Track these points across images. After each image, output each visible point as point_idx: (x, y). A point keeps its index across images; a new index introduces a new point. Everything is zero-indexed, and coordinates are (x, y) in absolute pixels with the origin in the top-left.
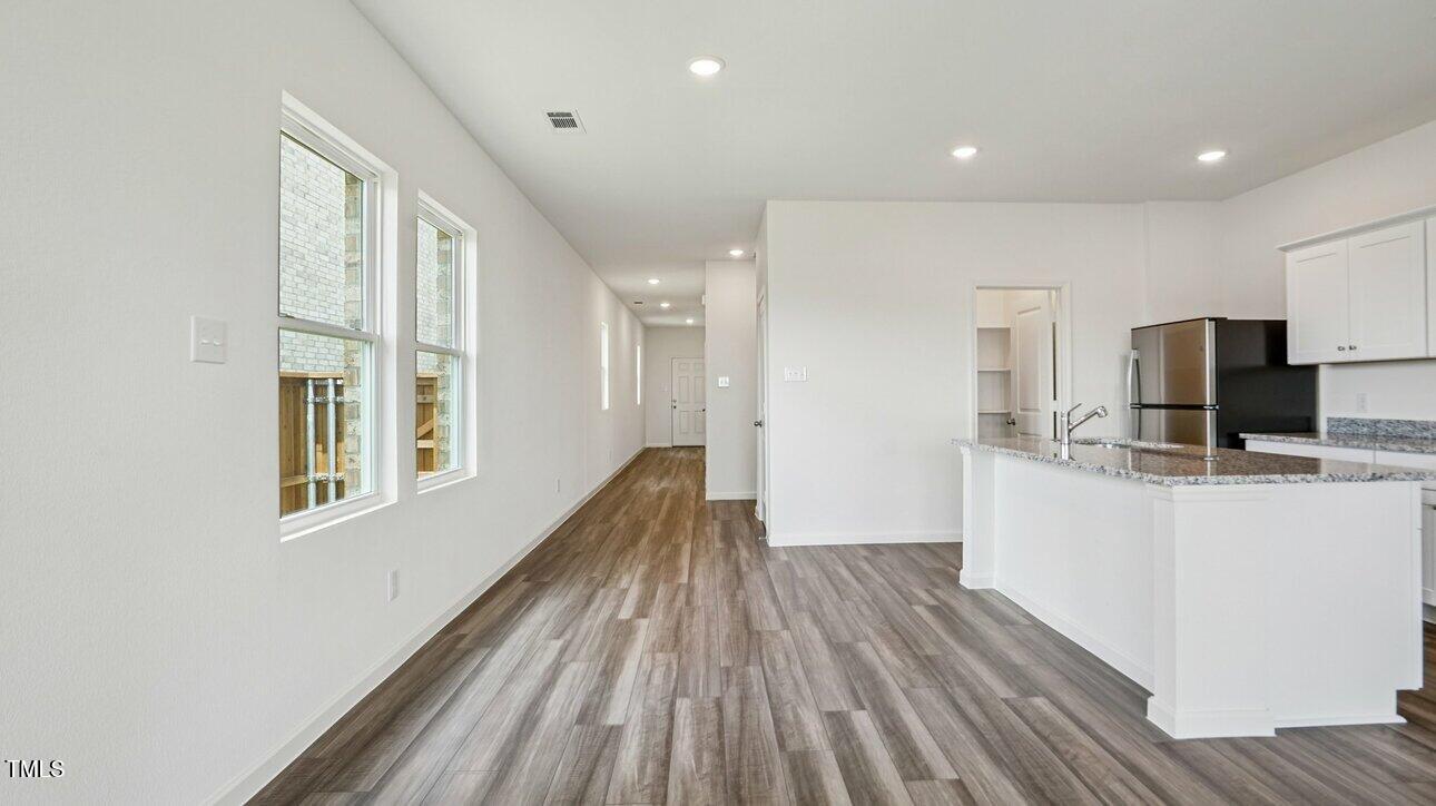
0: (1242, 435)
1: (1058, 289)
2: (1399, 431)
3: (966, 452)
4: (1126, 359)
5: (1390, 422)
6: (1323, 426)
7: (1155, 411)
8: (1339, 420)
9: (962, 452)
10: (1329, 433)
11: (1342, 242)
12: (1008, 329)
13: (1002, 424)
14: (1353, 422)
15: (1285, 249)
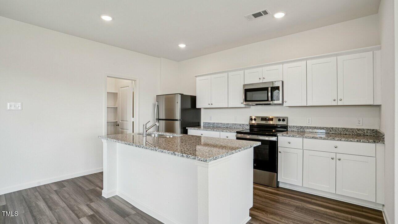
0: (187, 128)
1: (134, 80)
2: (219, 126)
3: (104, 141)
4: (155, 105)
5: (217, 123)
6: (202, 125)
7: (162, 121)
8: (206, 123)
9: (103, 141)
10: (203, 126)
11: (209, 77)
12: (117, 93)
13: (114, 125)
14: (209, 123)
15: (196, 77)
